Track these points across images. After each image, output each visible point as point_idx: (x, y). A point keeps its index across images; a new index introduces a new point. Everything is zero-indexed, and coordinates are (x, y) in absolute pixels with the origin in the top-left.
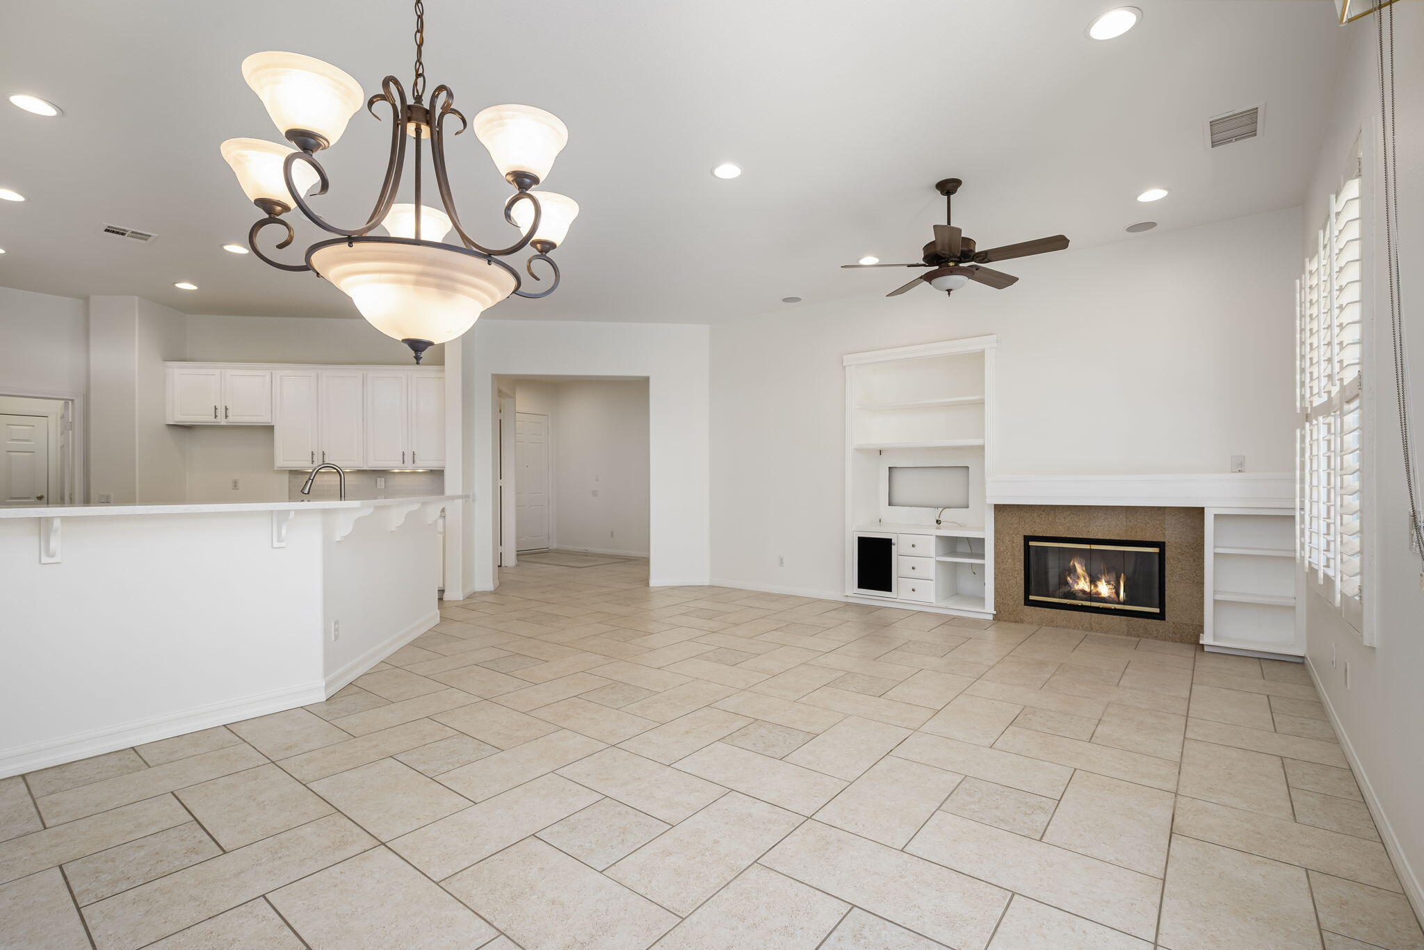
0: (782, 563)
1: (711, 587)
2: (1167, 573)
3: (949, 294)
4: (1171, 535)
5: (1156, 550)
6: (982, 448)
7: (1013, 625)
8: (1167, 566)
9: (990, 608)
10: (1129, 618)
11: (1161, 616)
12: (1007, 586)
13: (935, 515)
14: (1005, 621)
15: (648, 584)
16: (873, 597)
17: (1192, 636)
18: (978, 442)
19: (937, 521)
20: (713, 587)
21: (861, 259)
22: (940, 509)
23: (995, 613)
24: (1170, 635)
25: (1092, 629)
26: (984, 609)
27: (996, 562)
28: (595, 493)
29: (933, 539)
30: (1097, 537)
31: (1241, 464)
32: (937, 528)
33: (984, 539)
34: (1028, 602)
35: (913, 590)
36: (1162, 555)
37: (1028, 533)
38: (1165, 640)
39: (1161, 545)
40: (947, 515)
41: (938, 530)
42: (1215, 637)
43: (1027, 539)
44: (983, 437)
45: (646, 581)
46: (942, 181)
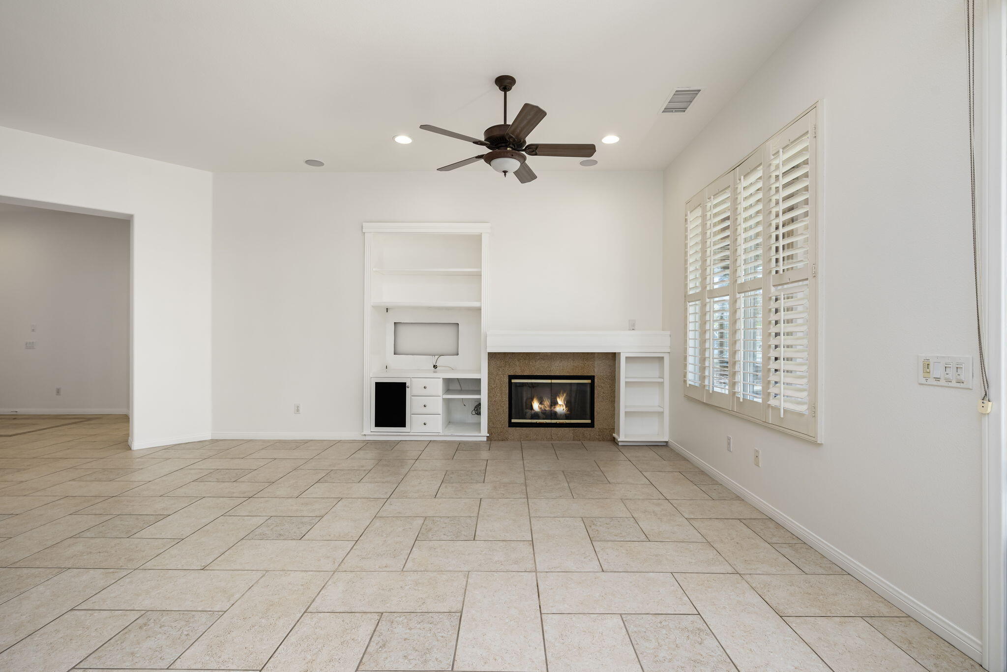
0: (298, 410)
1: (214, 441)
2: (596, 395)
3: (505, 175)
4: (598, 370)
5: (589, 381)
6: (479, 309)
7: (501, 443)
8: (596, 392)
9: (484, 431)
10: (574, 429)
11: (592, 425)
12: (497, 414)
13: (431, 360)
14: (495, 440)
15: (129, 448)
16: (390, 433)
17: (608, 436)
18: (476, 304)
19: (434, 366)
20: (217, 441)
21: (397, 135)
22: (437, 357)
23: (488, 435)
24: (597, 437)
25: (552, 439)
26: (480, 433)
27: (489, 397)
28: (30, 346)
29: (441, 381)
30: (556, 374)
31: (634, 325)
32: (434, 372)
33: (480, 379)
34: (511, 425)
35: (425, 424)
36: (592, 385)
37: (512, 373)
38: (594, 441)
39: (592, 378)
40: (442, 361)
41: (435, 374)
42: (626, 436)
43: (511, 377)
44: (480, 300)
45: (125, 444)
46: (501, 76)
